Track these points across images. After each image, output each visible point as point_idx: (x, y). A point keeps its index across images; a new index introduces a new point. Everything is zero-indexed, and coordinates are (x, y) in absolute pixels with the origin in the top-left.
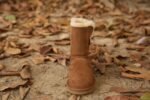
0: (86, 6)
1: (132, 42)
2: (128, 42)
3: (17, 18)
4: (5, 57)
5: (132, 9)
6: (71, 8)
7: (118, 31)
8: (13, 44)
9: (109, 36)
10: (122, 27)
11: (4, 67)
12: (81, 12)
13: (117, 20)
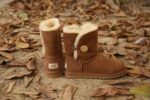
0: (93, 7)
1: (131, 42)
2: (128, 41)
3: (29, 16)
4: (15, 51)
5: (136, 11)
6: (79, 8)
7: (120, 31)
8: (23, 39)
9: (111, 36)
10: (124, 27)
11: (14, 59)
12: (88, 12)
13: (120, 21)
